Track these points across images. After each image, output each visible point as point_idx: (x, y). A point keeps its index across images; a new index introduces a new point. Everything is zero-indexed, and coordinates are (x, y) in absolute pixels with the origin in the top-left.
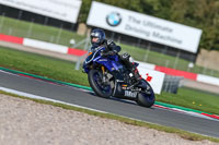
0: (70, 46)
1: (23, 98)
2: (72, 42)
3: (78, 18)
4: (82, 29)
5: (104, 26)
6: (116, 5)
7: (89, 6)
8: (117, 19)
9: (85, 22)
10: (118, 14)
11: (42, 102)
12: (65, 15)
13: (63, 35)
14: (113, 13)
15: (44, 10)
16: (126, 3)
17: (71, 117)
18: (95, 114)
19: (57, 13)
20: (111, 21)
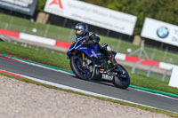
0: (127, 54)
1: (88, 95)
2: (129, 50)
3: (134, 31)
4: (137, 40)
5: (155, 37)
6: (165, 21)
7: (143, 21)
8: (165, 32)
9: (139, 34)
10: (166, 29)
11: (103, 99)
12: (123, 29)
13: (121, 45)
14: (162, 27)
15: (106, 24)
16: (173, 19)
17: (127, 112)
18: (147, 109)
19: (117, 27)
20: (161, 34)
